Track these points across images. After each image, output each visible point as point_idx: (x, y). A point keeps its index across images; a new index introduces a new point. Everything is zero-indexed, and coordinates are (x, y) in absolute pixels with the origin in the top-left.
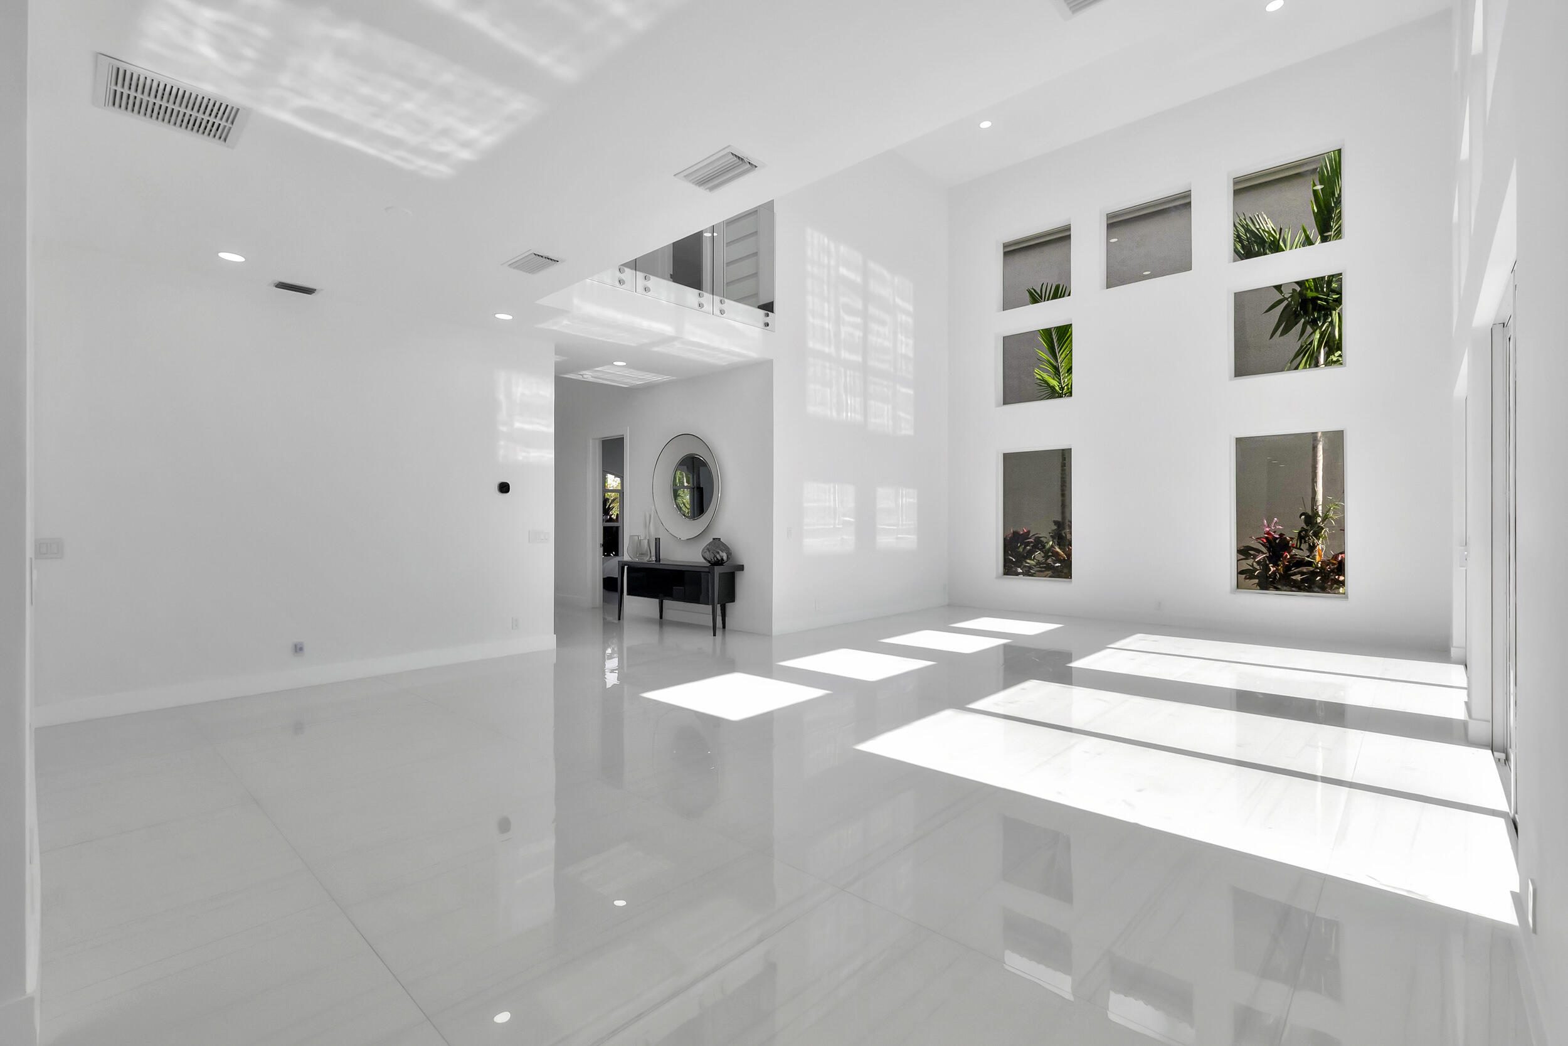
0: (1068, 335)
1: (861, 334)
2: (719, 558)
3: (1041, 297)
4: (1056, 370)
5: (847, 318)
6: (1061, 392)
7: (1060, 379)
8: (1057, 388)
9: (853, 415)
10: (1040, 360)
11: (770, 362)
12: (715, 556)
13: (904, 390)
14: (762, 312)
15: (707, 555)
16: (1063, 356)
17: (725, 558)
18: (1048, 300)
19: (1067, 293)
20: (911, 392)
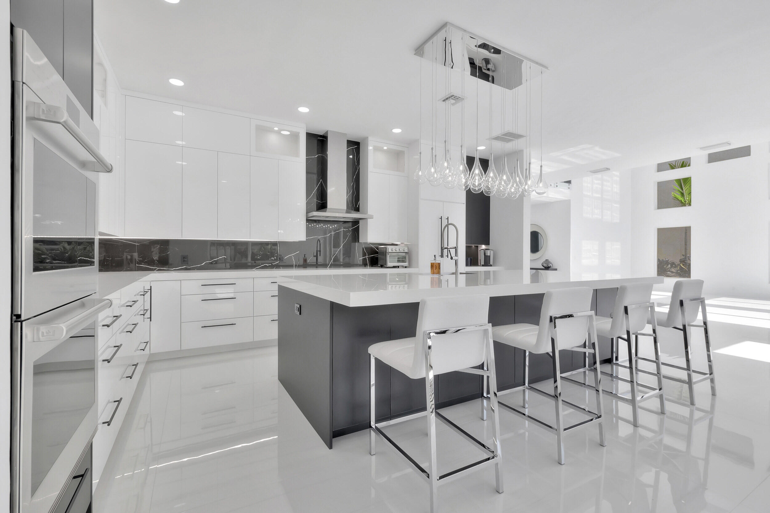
0: (689, 180)
1: (600, 187)
2: (549, 266)
3: (675, 166)
4: (682, 194)
5: (596, 182)
6: (685, 203)
7: (684, 198)
8: (683, 201)
9: (596, 216)
10: (674, 190)
11: (570, 200)
12: (548, 265)
13: (615, 205)
14: (567, 184)
15: (545, 265)
16: (686, 188)
17: (551, 266)
18: (678, 168)
19: (687, 165)
20: (618, 206)
